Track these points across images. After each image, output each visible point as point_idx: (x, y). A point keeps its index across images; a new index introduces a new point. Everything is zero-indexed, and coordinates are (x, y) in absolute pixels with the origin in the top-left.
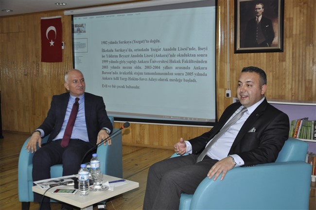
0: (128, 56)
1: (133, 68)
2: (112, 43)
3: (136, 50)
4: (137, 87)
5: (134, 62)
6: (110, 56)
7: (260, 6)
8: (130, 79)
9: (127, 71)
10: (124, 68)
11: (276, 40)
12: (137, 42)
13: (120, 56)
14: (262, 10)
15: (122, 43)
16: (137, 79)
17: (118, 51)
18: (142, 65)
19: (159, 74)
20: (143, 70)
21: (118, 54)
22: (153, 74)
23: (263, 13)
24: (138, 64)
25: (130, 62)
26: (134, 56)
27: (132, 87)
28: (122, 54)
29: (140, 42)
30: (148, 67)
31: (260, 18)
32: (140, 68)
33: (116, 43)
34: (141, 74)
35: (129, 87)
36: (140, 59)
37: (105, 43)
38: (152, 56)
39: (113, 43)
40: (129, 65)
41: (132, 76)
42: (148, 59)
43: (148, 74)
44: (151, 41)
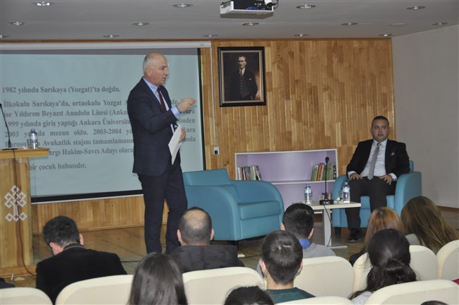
0: (61, 114)
1: (71, 133)
2: (25, 90)
3: (75, 104)
4: (79, 166)
5: (74, 124)
6: (22, 114)
7: (242, 59)
8: (65, 152)
9: (59, 138)
10: (52, 134)
11: (260, 93)
12: (77, 90)
13: (44, 113)
14: (245, 63)
15: (47, 91)
16: (79, 152)
17: (38, 105)
18: (90, 129)
19: (120, 141)
20: (90, 136)
21: (40, 109)
22: (110, 142)
23: (246, 66)
24: (79, 127)
25: (65, 124)
26: (72, 113)
27: (71, 166)
28: (48, 109)
29: (83, 91)
30: (99, 132)
31: (243, 71)
32: (85, 133)
33: (34, 90)
34: (88, 142)
35: (66, 166)
36: (85, 118)
37: (10, 90)
38: (106, 113)
39: (29, 91)
40: (62, 129)
41: (68, 148)
42: (100, 118)
43: (101, 142)
44: (104, 90)
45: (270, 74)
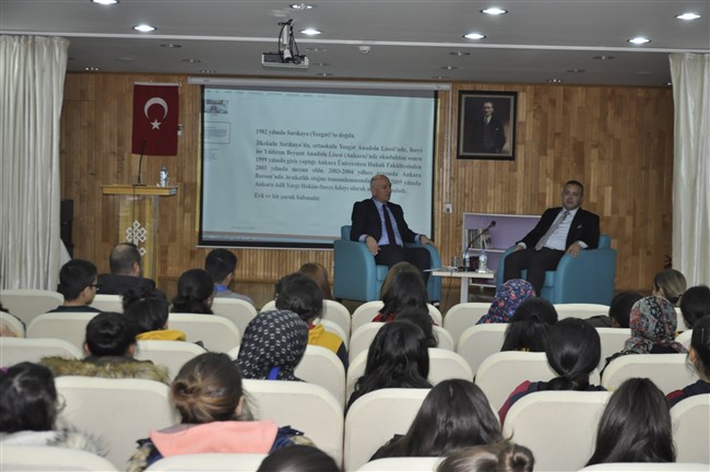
0: (303, 154)
1: (310, 170)
2: (274, 132)
3: (315, 146)
4: (315, 199)
5: (313, 163)
6: (270, 152)
7: (489, 105)
8: (303, 186)
9: (299, 174)
10: (294, 170)
11: (508, 146)
12: (318, 135)
13: (289, 152)
14: (491, 110)
15: (292, 134)
16: (316, 187)
17: (285, 145)
18: (326, 168)
19: (352, 181)
20: (326, 175)
21: (285, 149)
22: (342, 180)
23: (492, 114)
24: (317, 166)
25: (305, 162)
26: (312, 154)
27: (308, 198)
28: (292, 149)
29: (323, 135)
30: (334, 171)
31: (489, 119)
32: (322, 171)
33: (282, 133)
34: (323, 179)
35: (303, 198)
36: (322, 159)
37: (262, 131)
38: (341, 155)
39: (278, 133)
40: (303, 166)
41: (307, 183)
42: (335, 159)
43: (334, 180)
44: (341, 135)
45: (524, 124)
